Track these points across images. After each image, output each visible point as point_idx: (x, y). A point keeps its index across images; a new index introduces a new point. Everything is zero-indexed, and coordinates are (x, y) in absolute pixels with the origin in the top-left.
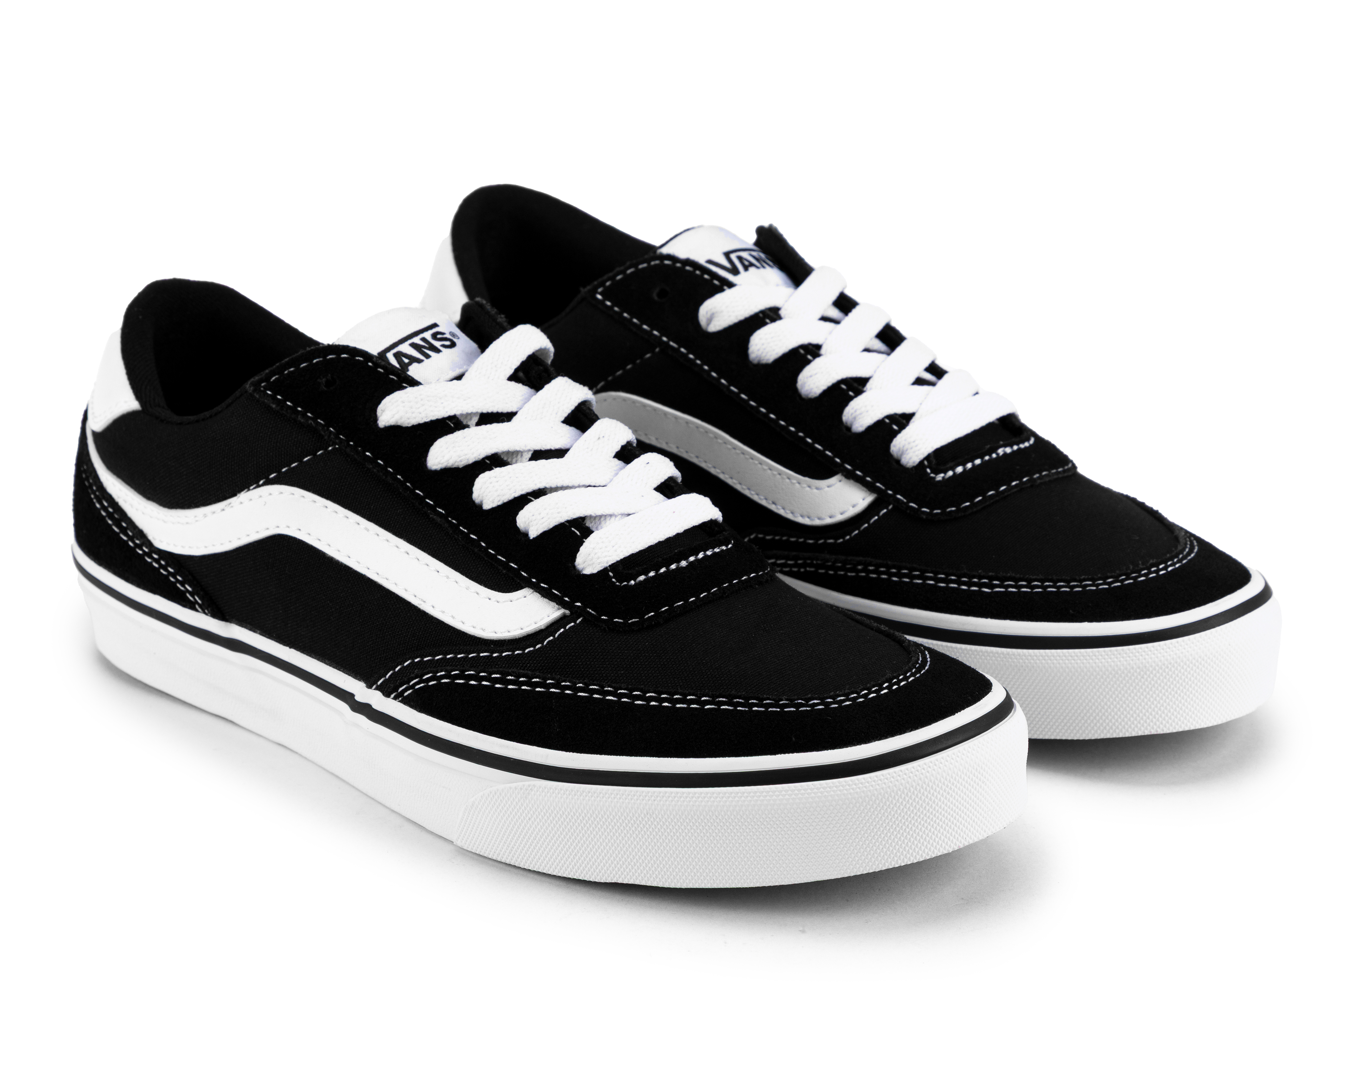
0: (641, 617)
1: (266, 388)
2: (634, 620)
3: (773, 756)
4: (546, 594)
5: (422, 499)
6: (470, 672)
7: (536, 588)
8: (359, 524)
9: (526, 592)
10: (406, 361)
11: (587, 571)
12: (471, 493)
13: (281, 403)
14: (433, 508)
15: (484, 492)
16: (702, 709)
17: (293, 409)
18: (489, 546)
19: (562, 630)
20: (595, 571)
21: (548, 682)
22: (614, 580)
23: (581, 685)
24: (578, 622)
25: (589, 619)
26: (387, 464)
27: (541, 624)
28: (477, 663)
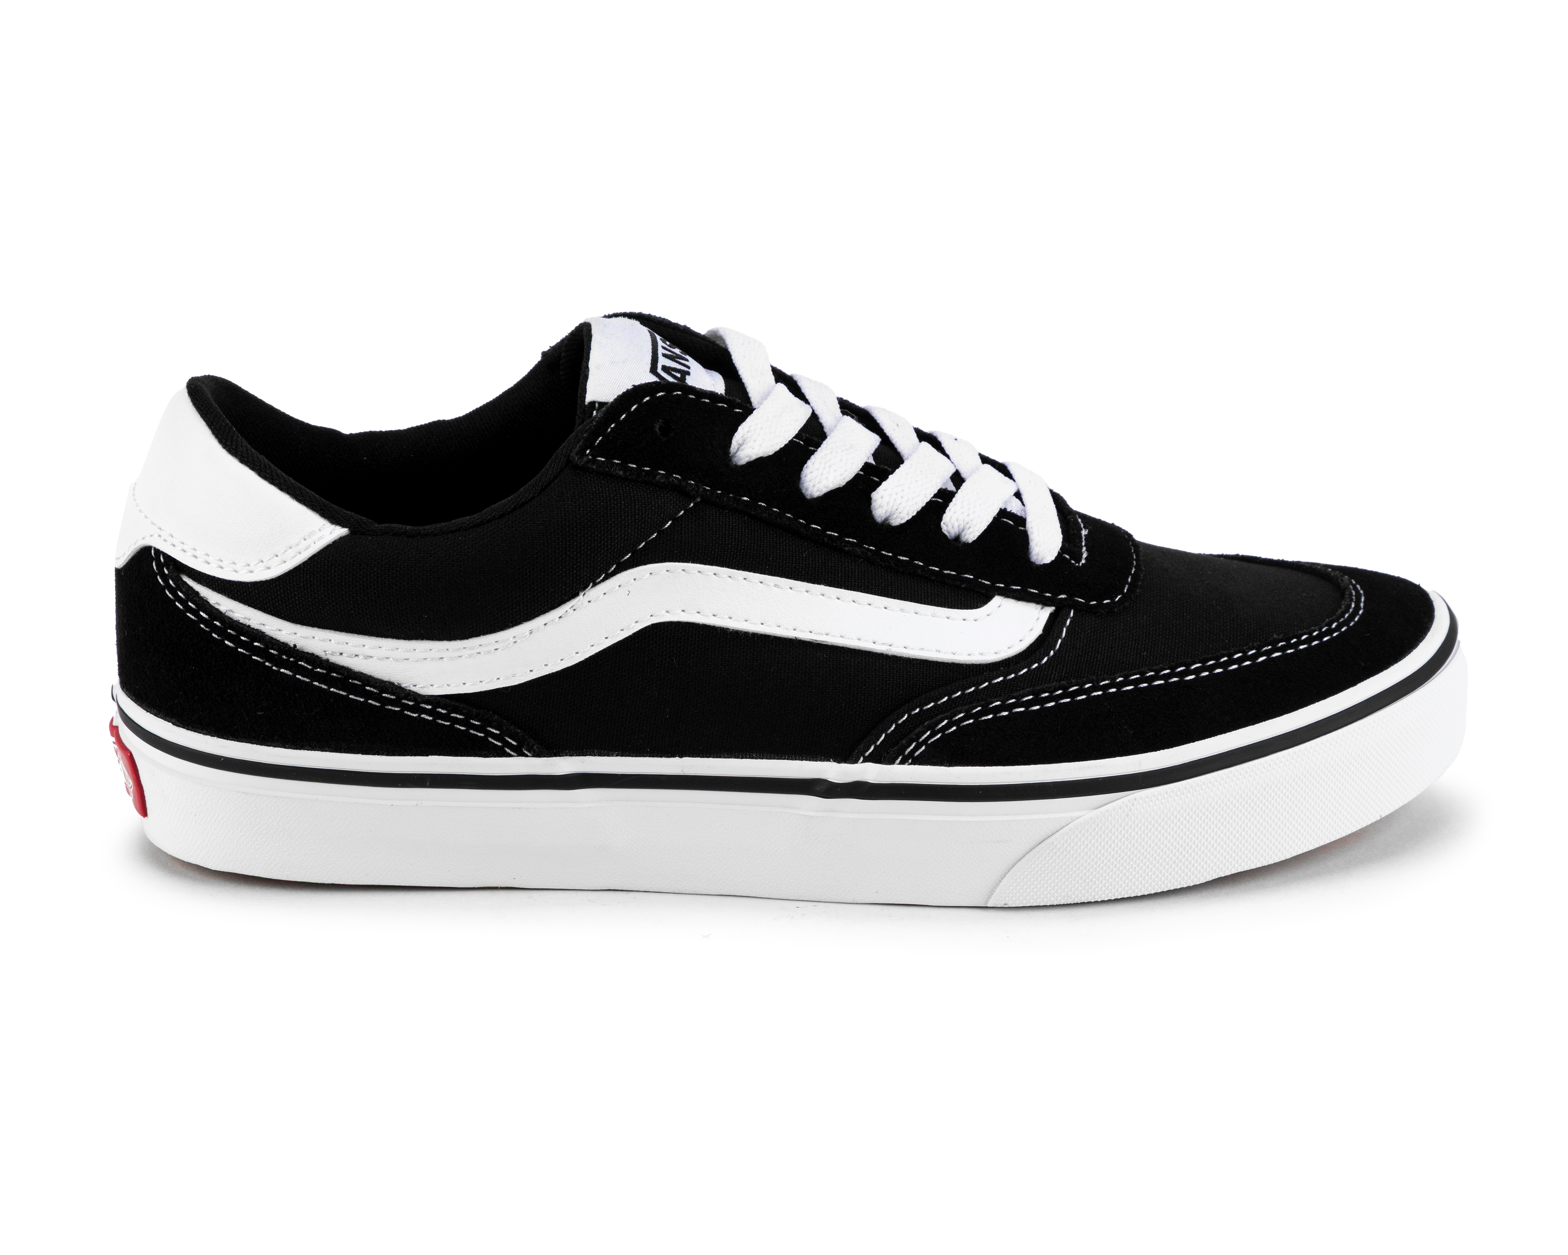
0: (1122, 592)
1: (595, 455)
2: (1119, 597)
4: (1022, 596)
5: (823, 533)
6: (995, 704)
7: (1007, 593)
9: (997, 600)
10: (678, 375)
11: (1047, 562)
12: (873, 513)
13: (623, 468)
17: (640, 471)
18: (927, 563)
19: (1064, 630)
20: (1053, 558)
21: (1086, 686)
22: (1072, 562)
23: (1120, 679)
24: (1073, 616)
25: (1081, 610)
26: (771, 505)
27: (1038, 630)
28: (995, 692)
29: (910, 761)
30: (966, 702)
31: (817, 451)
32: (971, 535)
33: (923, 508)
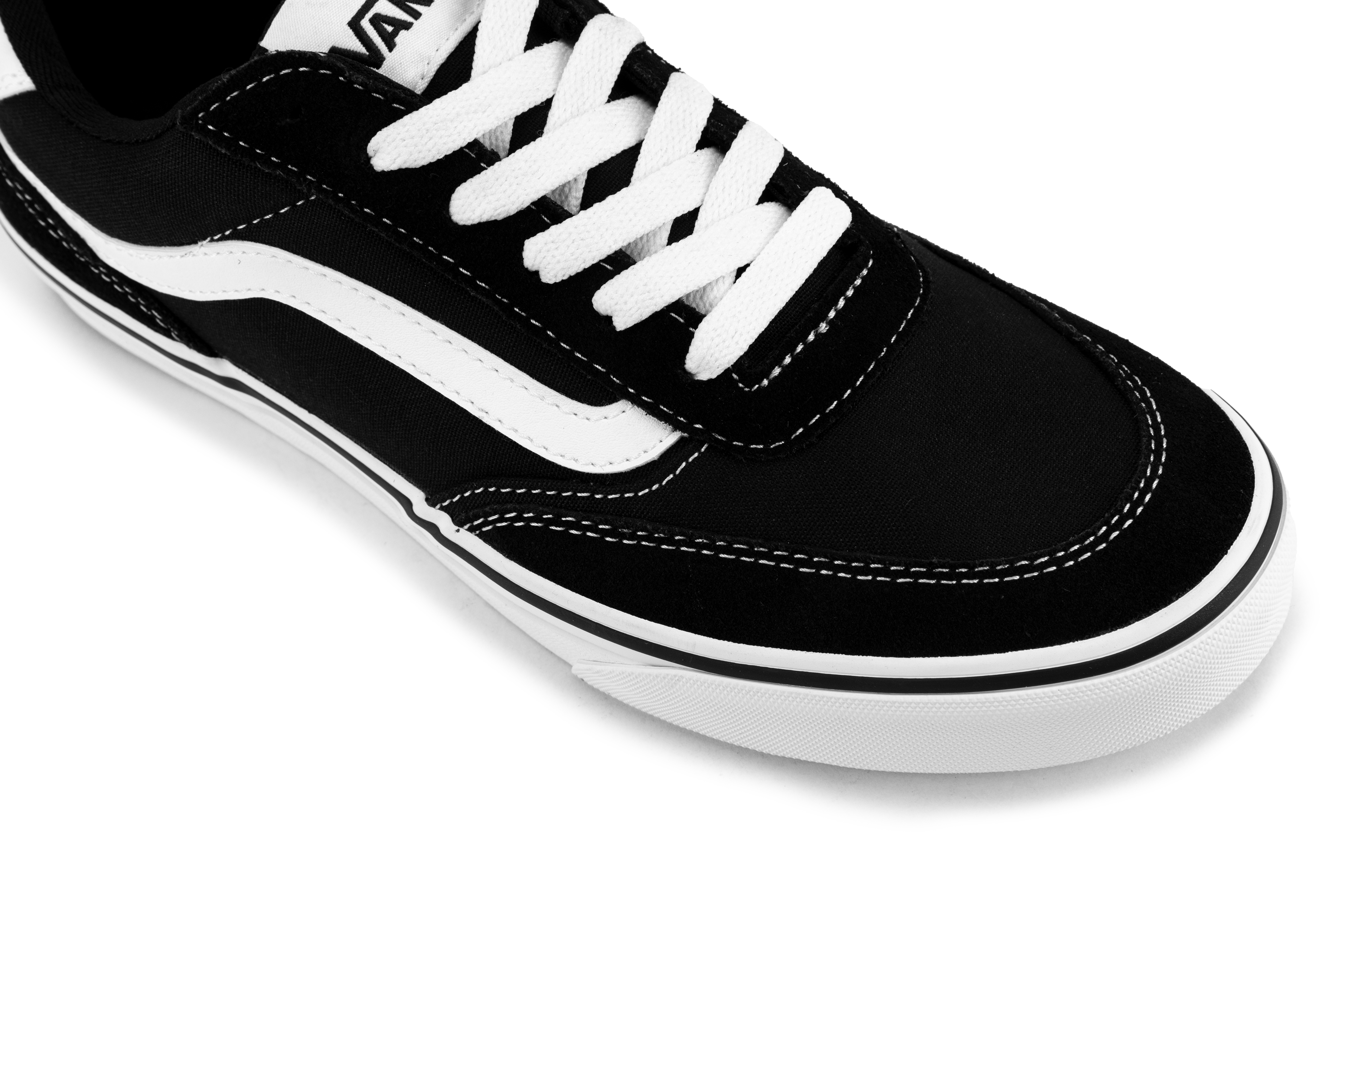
0: (787, 437)
1: (206, 121)
2: (777, 444)
3: (1002, 655)
5: (453, 269)
6: (568, 519)
7: (636, 401)
8: (374, 299)
9: (623, 406)
10: (390, 29)
11: (704, 376)
12: (522, 259)
13: (231, 144)
14: (470, 281)
15: (540, 263)
16: (893, 583)
17: (249, 152)
18: (560, 338)
19: (684, 464)
20: (714, 376)
21: (677, 538)
22: (741, 385)
23: (722, 543)
24: (703, 450)
25: (715, 446)
26: (396, 223)
27: (653, 454)
28: (573, 505)
29: (478, 532)
30: (541, 503)
31: (486, 169)
32: (621, 323)
33: (578, 274)
